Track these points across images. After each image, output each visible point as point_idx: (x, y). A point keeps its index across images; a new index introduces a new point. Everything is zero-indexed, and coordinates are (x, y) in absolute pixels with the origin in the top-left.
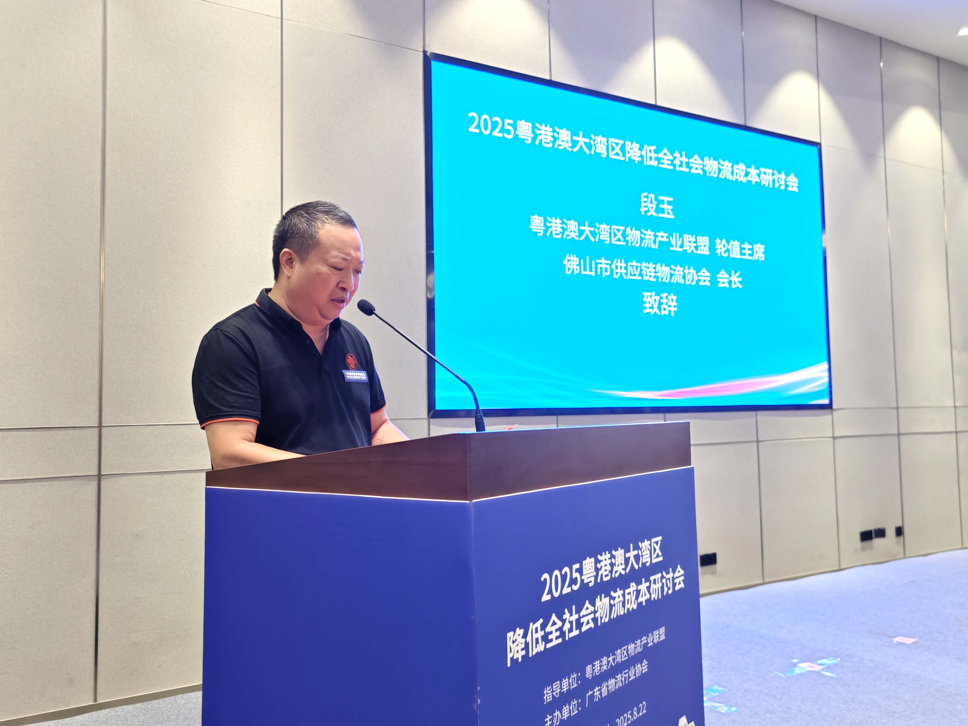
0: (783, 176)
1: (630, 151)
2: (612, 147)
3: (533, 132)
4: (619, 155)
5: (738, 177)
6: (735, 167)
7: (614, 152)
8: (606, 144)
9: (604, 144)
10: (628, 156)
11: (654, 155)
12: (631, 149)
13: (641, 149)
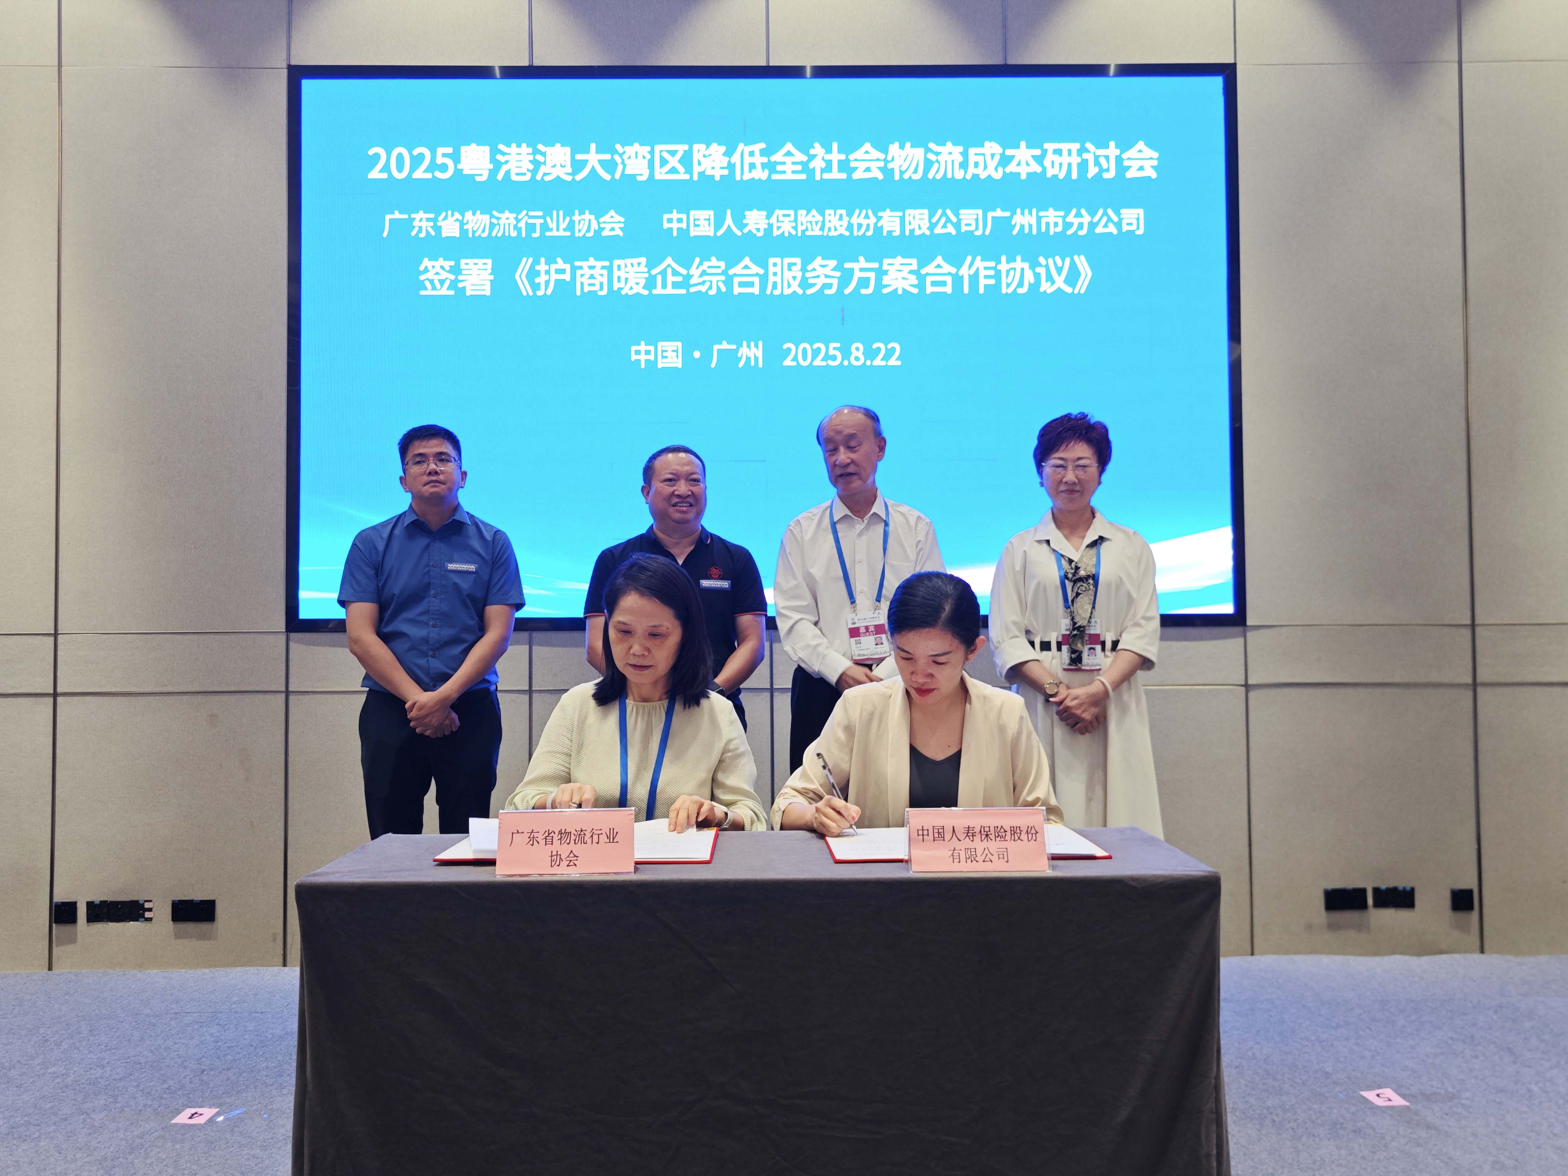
0: (1112, 151)
1: (702, 160)
2: (662, 158)
3: (493, 160)
4: (678, 172)
5: (976, 171)
6: (972, 151)
7: (667, 167)
8: (648, 156)
9: (644, 157)
10: (696, 169)
11: (759, 160)
12: (704, 156)
13: (729, 153)
